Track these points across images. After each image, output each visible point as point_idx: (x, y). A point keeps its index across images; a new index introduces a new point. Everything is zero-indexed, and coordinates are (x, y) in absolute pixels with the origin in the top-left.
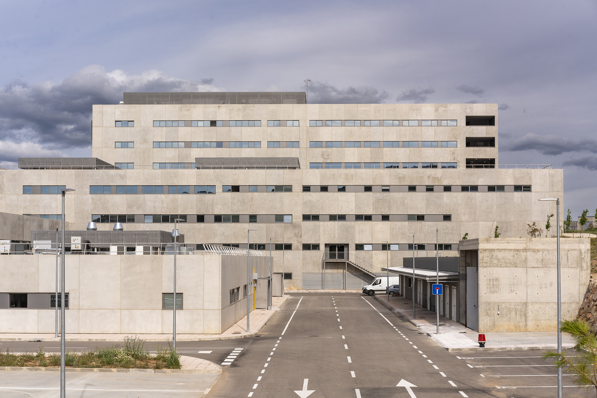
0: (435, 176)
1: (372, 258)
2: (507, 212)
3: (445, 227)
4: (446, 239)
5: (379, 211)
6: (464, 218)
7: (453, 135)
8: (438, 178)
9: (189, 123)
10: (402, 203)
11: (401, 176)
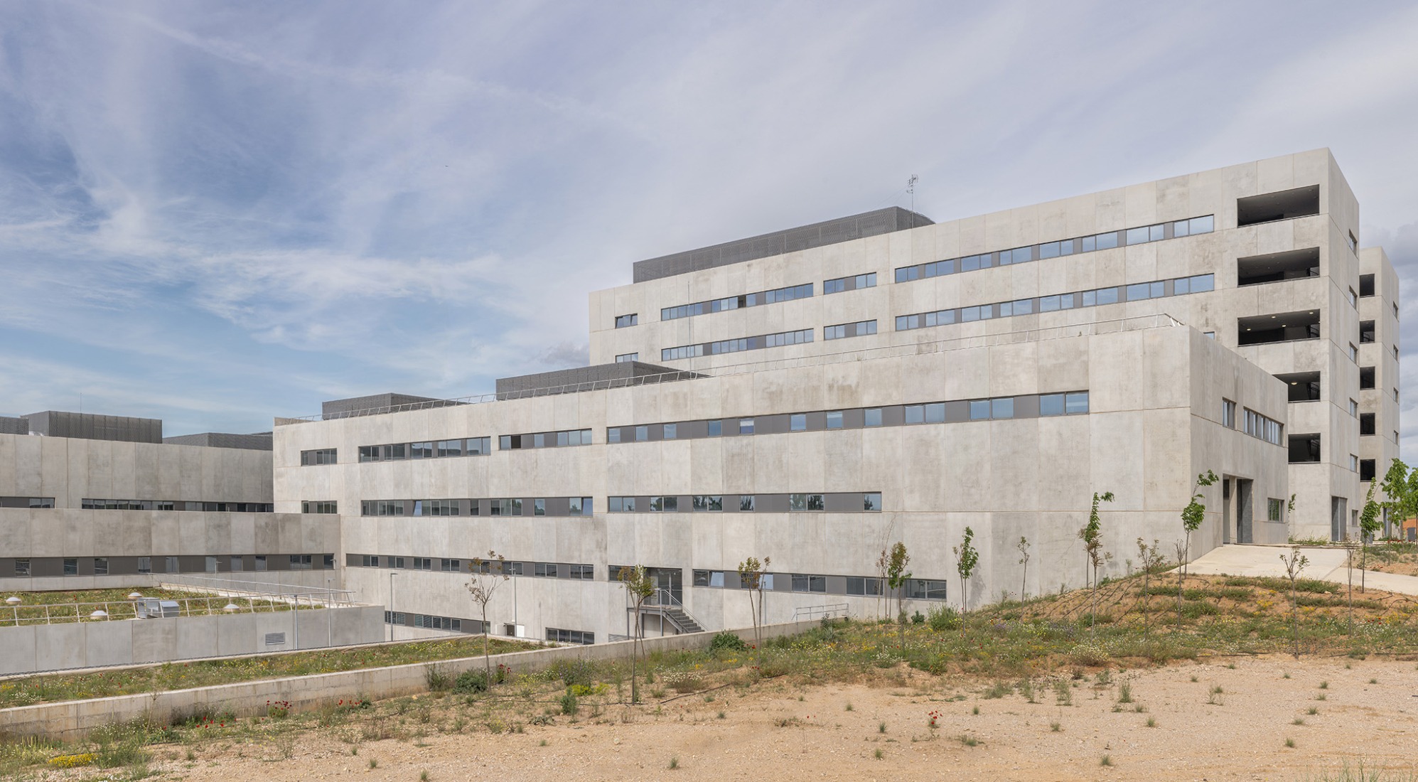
0: (845, 384)
1: (721, 607)
2: (1021, 483)
3: (867, 530)
4: (870, 564)
5: (734, 484)
6: (911, 502)
7: (1204, 259)
8: (850, 386)
9: (709, 307)
10: (777, 462)
11: (773, 388)
